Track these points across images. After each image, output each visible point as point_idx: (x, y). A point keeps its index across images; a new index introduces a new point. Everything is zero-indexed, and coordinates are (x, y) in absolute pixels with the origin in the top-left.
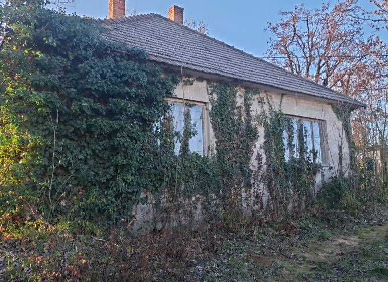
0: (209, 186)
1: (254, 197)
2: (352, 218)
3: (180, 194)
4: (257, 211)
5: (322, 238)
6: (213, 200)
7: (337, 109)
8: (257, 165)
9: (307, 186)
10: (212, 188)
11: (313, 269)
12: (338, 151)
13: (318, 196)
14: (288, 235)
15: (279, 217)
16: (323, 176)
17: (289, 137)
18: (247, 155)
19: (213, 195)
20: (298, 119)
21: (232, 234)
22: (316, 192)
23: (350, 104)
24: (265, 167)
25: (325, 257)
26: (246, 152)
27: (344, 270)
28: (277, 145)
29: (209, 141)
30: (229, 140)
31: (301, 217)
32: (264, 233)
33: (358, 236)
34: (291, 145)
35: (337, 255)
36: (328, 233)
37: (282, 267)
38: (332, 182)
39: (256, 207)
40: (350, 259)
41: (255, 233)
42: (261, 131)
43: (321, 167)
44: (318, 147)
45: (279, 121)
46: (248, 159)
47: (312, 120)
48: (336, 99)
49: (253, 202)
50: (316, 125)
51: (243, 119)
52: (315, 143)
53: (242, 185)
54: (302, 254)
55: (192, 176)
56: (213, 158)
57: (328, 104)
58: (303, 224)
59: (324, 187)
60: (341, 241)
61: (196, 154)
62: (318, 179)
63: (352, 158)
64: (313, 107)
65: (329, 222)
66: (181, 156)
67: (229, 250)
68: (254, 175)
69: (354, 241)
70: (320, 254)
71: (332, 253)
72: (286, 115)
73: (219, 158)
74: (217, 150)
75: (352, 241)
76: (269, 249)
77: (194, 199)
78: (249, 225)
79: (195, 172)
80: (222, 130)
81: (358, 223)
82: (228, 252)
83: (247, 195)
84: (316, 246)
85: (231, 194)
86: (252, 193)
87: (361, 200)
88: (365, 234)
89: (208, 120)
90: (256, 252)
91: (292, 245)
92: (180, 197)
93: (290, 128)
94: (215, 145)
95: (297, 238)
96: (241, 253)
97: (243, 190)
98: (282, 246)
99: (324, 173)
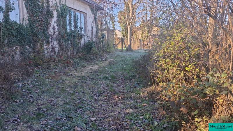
0: (24, 41)
1: (51, 48)
2: (95, 58)
3: (4, 45)
4: (53, 55)
5: (83, 66)
6: (27, 49)
7: (92, 9)
8: (53, 32)
9: (77, 44)
10: (26, 42)
11: (79, 79)
12: (91, 29)
13: (82, 49)
14: (68, 66)
15: (64, 58)
16: (84, 40)
17: (70, 19)
18: (47, 26)
19: (27, 47)
20: (74, 10)
21: (39, 66)
22: (81, 47)
23: (97, 7)
24: (57, 33)
25: (85, 74)
26: (47, 25)
27: (92, 79)
28: (63, 22)
29: (24, 15)
30: (36, 16)
31: (74, 58)
32: (56, 65)
33: (97, 65)
34: (70, 23)
35: (89, 73)
36: (86, 65)
37: (66, 79)
38: (88, 43)
39: (52, 53)
40: (95, 74)
41: (52, 65)
42: (55, 14)
43: (84, 35)
44: (83, 26)
45: (64, 9)
46: (48, 28)
47: (81, 12)
48: (92, 3)
49: (50, 51)
50: (82, 15)
51: (45, 5)
52: (82, 24)
53: (45, 42)
54: (75, 74)
55: (12, 35)
56: (26, 25)
57: (88, 5)
58: (75, 61)
59: (84, 45)
60: (91, 67)
61: (15, 22)
62: (82, 41)
63: (97, 32)
64: (81, 5)
65: (86, 60)
66: (4, 22)
67: (38, 74)
68: (51, 37)
69: (96, 67)
70: (83, 73)
71: (87, 72)
72: (68, 7)
73: (30, 26)
74: (29, 21)
75: (95, 67)
76: (59, 72)
77: (14, 48)
78: (48, 62)
79: (15, 33)
80: (32, 9)
81: (98, 60)
82: (37, 75)
83: (47, 47)
84: (81, 70)
85: (38, 46)
86: (50, 46)
87: (99, 51)
88: (100, 64)
89: (22, 2)
90: (52, 74)
91: (70, 70)
92: (5, 47)
93: (70, 14)
94: (27, 18)
95: (72, 67)
96: (44, 75)
97: (45, 44)
98: (65, 71)
99: (85, 39)
